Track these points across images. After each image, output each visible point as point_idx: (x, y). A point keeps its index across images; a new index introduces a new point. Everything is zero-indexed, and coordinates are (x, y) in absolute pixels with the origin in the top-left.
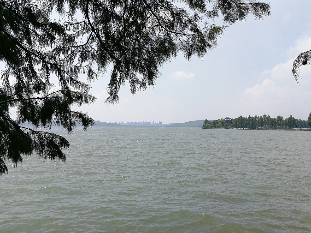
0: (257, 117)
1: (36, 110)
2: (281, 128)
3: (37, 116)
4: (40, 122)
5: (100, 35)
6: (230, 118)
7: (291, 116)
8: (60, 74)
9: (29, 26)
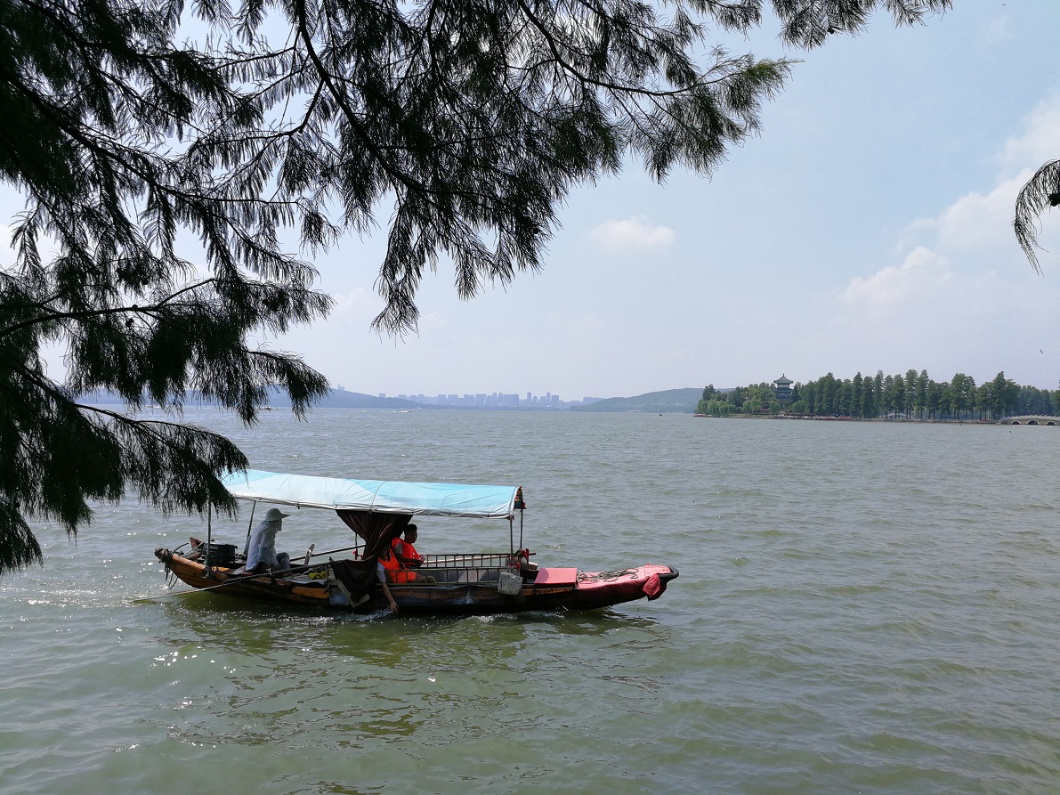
0: (885, 377)
1: (130, 349)
2: (966, 417)
3: (134, 367)
4: (146, 390)
5: (351, 95)
6: (792, 382)
7: (1001, 375)
8: (209, 228)
9: (103, 63)
